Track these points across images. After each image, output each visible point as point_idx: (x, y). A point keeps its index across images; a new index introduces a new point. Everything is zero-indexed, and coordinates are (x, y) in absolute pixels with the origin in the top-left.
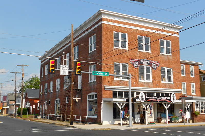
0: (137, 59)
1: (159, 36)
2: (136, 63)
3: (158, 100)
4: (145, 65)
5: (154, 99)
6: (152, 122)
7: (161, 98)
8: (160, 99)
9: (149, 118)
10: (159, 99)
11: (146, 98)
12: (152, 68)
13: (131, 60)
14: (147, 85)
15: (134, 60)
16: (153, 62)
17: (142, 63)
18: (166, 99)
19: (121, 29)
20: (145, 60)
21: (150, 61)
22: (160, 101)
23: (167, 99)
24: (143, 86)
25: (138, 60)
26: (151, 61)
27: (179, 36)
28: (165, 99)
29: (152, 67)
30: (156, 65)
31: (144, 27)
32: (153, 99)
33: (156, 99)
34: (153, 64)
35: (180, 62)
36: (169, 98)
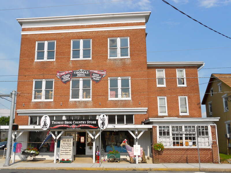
0: (68, 71)
1: (107, 34)
2: (66, 76)
3: (74, 126)
4: (81, 77)
5: (66, 124)
6: (66, 160)
7: (80, 122)
8: (77, 124)
9: (64, 154)
10: (75, 124)
11: (51, 123)
12: (93, 81)
13: (58, 74)
14: (83, 105)
15: (63, 73)
16: (95, 71)
17: (76, 75)
18: (89, 124)
19: (48, 37)
20: (81, 70)
21: (89, 71)
22: (76, 128)
23: (91, 124)
24: (76, 107)
25: (70, 72)
26: (91, 71)
27: (145, 28)
28: (86, 124)
29: (92, 78)
30: (100, 75)
31: (82, 27)
32: (64, 124)
33: (70, 125)
34: (94, 74)
35: (146, 66)
36: (94, 122)
